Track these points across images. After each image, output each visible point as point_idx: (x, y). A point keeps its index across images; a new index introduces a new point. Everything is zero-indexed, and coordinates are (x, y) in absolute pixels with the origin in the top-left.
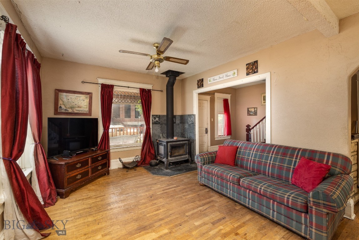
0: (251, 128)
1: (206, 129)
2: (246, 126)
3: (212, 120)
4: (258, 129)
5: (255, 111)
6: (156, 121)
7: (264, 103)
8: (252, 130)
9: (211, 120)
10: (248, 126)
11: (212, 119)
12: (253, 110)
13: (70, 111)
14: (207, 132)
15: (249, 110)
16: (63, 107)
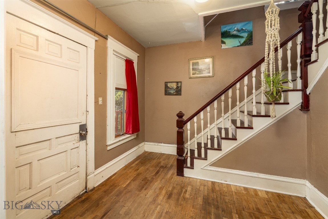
0: (185, 118)
1: (83, 128)
2: (178, 115)
3: (100, 102)
4: (202, 121)
5: (178, 87)
7: (193, 74)
8: (189, 124)
9: (96, 102)
10: (180, 115)
11: (100, 99)
12: (174, 86)
14: (83, 137)
15: (169, 85)
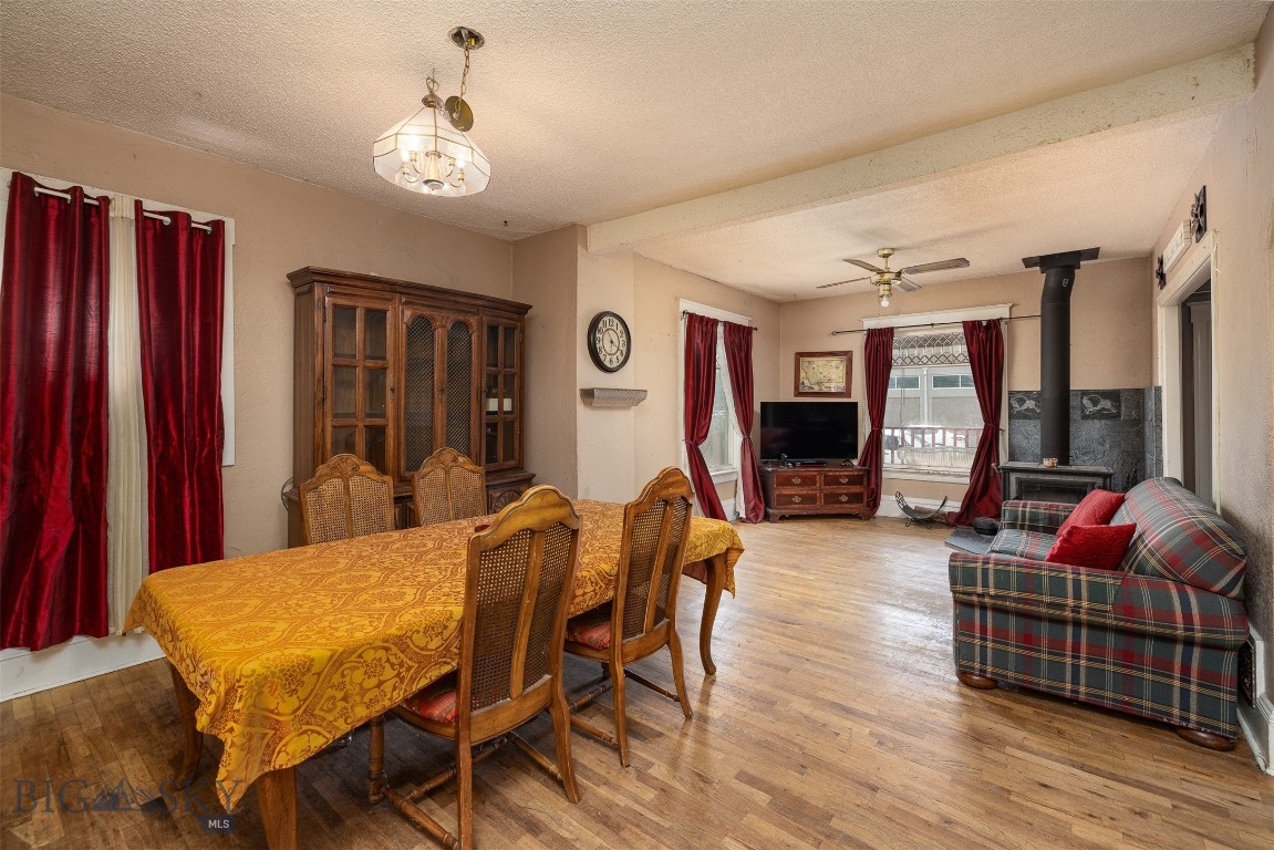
6: (1027, 410)
13: (816, 389)
16: (806, 382)
